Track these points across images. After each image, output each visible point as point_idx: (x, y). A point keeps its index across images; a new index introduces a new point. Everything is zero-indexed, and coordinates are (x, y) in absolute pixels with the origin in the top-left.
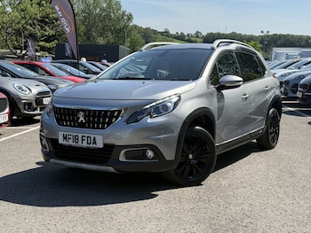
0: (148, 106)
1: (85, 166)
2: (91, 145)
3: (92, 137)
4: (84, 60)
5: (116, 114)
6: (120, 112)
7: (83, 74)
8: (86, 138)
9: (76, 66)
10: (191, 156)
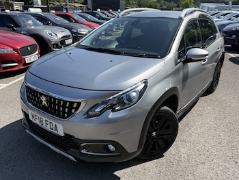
0: (111, 98)
1: (50, 146)
2: (53, 131)
3: (54, 123)
4: (99, 10)
5: (75, 105)
6: (79, 104)
7: (96, 19)
8: (48, 123)
9: (94, 15)
10: (154, 134)
